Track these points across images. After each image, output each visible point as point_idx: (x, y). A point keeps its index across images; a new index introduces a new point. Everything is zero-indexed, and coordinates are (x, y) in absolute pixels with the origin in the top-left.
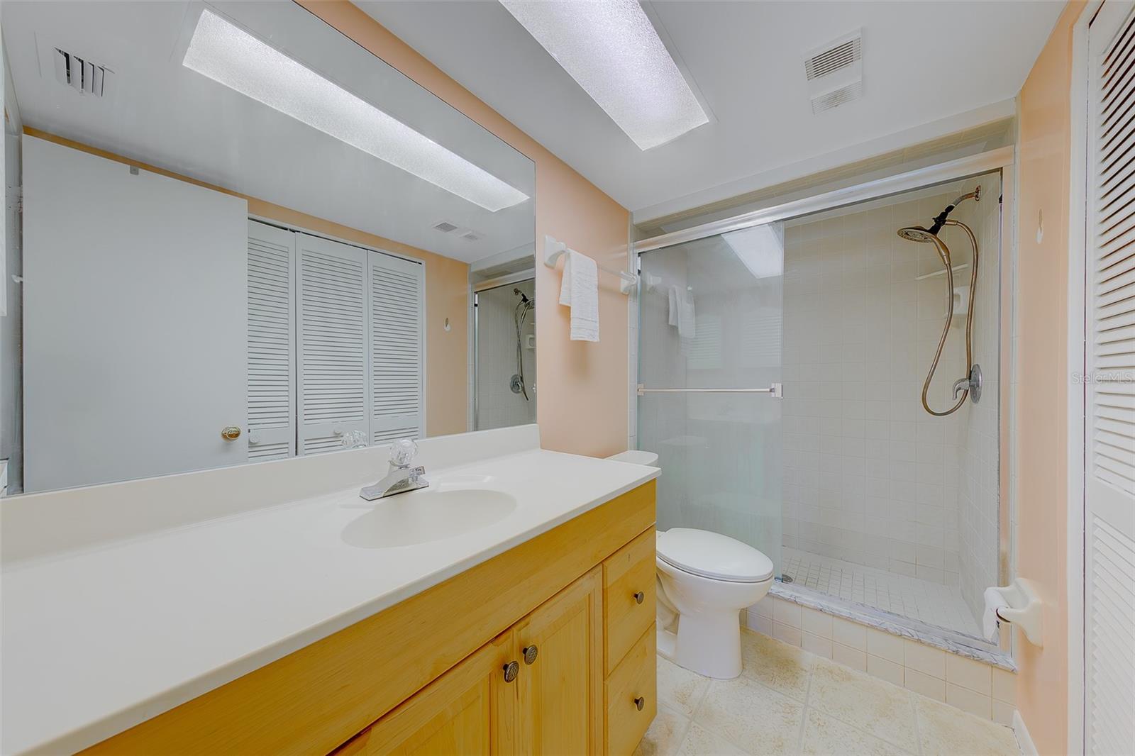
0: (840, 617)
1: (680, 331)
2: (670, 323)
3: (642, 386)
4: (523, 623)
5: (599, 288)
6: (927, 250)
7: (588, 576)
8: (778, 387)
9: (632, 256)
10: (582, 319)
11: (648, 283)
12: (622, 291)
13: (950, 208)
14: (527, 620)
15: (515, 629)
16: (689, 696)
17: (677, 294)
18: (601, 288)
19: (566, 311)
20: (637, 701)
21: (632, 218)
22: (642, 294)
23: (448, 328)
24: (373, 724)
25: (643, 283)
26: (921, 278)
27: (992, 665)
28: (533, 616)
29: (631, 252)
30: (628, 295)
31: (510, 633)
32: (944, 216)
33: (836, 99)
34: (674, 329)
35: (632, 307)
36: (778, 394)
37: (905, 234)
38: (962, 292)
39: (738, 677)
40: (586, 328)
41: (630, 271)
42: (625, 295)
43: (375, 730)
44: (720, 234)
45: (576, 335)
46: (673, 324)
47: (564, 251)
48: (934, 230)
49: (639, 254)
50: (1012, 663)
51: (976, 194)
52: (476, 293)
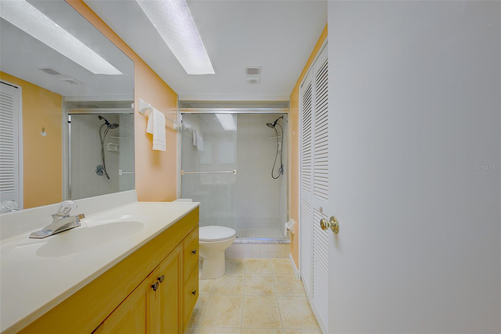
0: (253, 243)
1: (198, 148)
2: (194, 144)
3: (183, 171)
4: (157, 268)
5: (166, 127)
6: (272, 130)
7: (178, 246)
8: (236, 171)
9: (178, 114)
10: (159, 140)
11: (185, 126)
12: (174, 129)
13: (277, 120)
14: (158, 267)
15: (155, 271)
16: (208, 288)
17: (197, 132)
18: (167, 127)
19: (150, 136)
20: (193, 293)
21: (178, 98)
22: (182, 131)
23: (44, 134)
24: (104, 320)
25: (183, 126)
26: (271, 138)
27: (286, 244)
28: (160, 265)
29: (178, 112)
30: (177, 131)
31: (153, 272)
32: (276, 121)
33: (253, 82)
34: (195, 147)
35: (178, 137)
36: (236, 173)
37: (268, 125)
38: (280, 143)
39: (225, 274)
40: (159, 144)
41: (178, 121)
42: (175, 131)
43: (105, 322)
44: (214, 113)
45: (155, 147)
46: (195, 145)
47: (150, 108)
48: (274, 125)
49: (182, 114)
50: (290, 241)
51: (282, 117)
52: (70, 114)
